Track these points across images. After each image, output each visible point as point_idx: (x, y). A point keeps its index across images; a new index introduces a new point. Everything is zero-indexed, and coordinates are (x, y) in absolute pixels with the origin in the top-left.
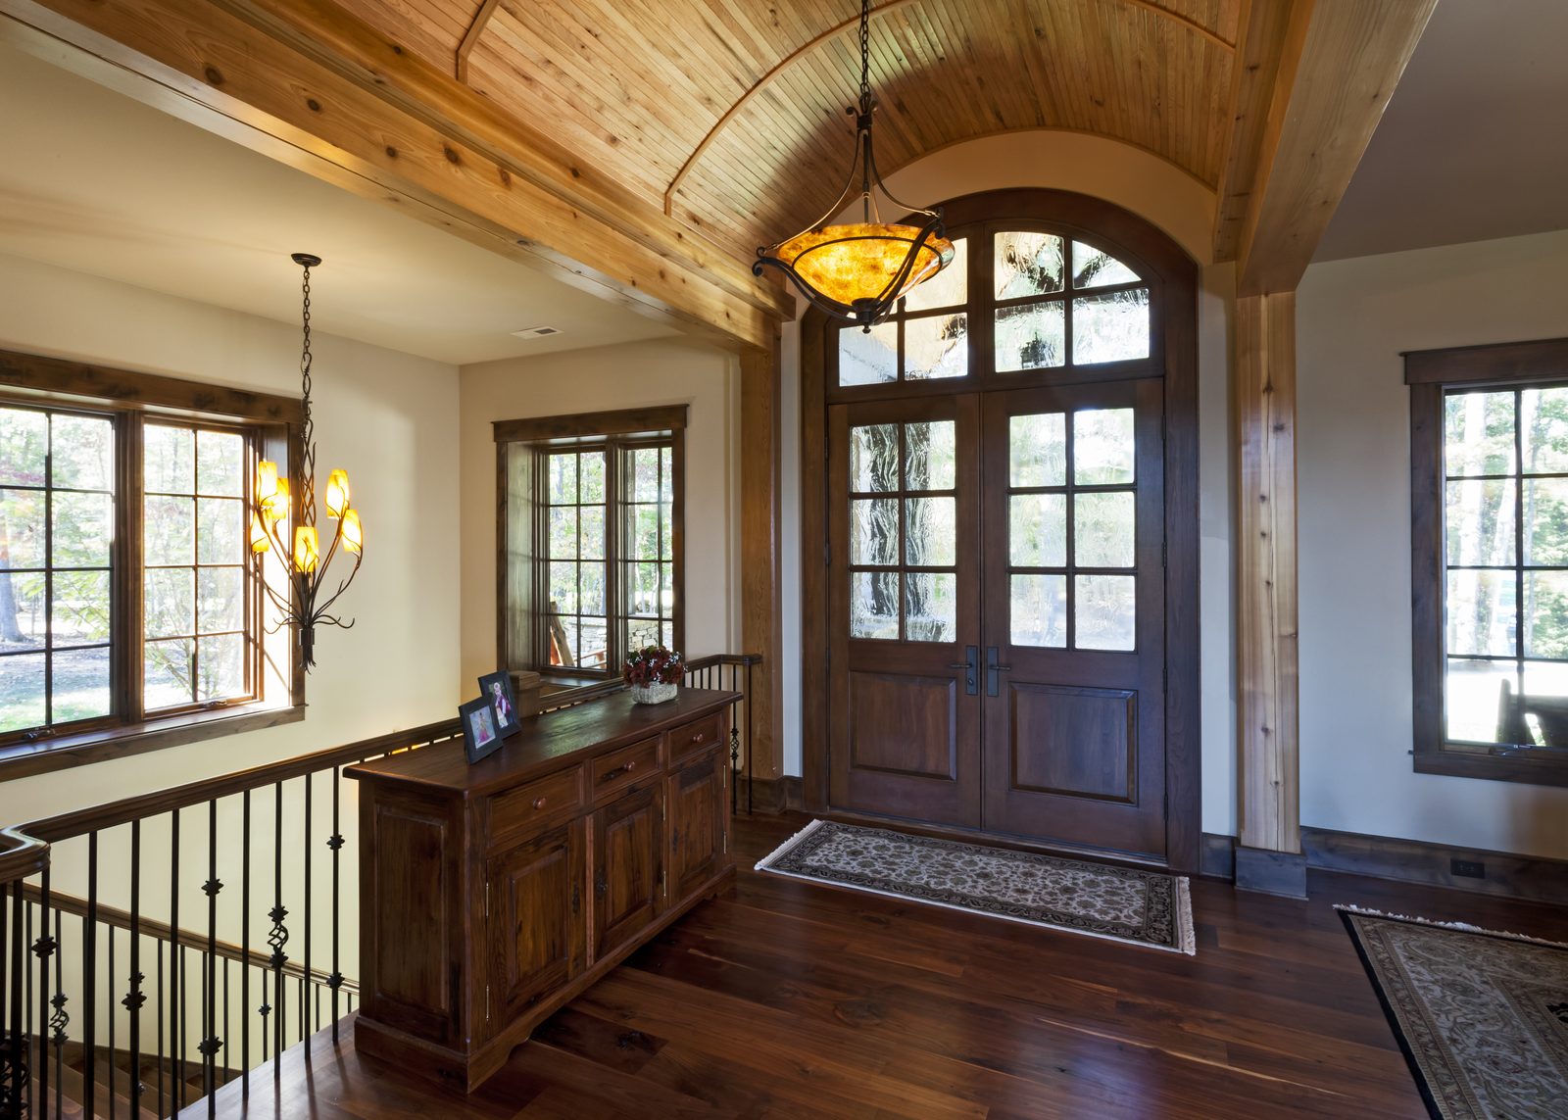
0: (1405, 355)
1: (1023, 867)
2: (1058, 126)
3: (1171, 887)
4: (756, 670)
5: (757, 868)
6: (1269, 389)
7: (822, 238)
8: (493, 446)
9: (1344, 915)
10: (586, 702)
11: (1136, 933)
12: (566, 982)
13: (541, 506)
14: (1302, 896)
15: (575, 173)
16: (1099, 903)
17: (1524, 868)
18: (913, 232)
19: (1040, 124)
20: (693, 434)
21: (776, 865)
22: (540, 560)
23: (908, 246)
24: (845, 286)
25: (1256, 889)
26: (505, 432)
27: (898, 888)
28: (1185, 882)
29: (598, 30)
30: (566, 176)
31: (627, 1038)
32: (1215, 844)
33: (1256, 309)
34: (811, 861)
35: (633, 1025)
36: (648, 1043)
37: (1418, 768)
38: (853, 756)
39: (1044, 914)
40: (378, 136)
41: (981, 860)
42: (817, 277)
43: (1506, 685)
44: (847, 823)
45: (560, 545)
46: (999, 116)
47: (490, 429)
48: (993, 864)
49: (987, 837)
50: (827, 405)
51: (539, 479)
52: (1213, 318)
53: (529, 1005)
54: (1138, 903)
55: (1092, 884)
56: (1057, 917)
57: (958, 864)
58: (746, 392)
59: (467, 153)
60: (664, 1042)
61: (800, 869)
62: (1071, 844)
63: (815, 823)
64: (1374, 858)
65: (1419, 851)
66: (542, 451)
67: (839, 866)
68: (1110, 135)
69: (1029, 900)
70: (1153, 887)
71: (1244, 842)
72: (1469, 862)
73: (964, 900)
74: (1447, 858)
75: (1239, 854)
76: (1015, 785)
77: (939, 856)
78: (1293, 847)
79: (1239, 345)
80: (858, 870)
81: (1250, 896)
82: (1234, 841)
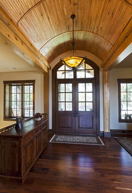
0: (118, 79)
1: (82, 137)
2: (85, 50)
3: (98, 138)
4: (46, 115)
5: (50, 142)
6: (107, 82)
7: (71, 58)
8: (3, 85)
9: (115, 138)
10: (27, 121)
11: (97, 144)
12: (32, 163)
13: (10, 93)
14: (110, 137)
15: (31, 45)
16: (92, 140)
17: (128, 131)
18: (82, 59)
19: (82, 49)
20: (36, 84)
21: (52, 141)
22: (10, 101)
23: (81, 61)
24: (72, 65)
25: (106, 137)
26: (5, 83)
27: (69, 142)
28: (99, 137)
29: (36, 25)
30: (30, 45)
31: (43, 169)
32: (101, 132)
33: (105, 73)
34: (57, 140)
35: (43, 167)
36: (47, 169)
37: (119, 122)
38: (59, 126)
39: (87, 143)
40: (7, 33)
41: (77, 137)
42: (69, 63)
43: (126, 113)
44: (59, 134)
45: (13, 99)
46: (78, 48)
47: (3, 82)
48: (78, 137)
49: (76, 134)
50: (55, 81)
51: (10, 90)
52: (101, 74)
53: (29, 167)
54: (96, 140)
55: (90, 138)
56: (88, 143)
57: (74, 138)
58: (44, 79)
59: (18, 39)
60: (49, 169)
61: (56, 141)
62: (85, 134)
63: (55, 135)
64: (115, 132)
65: (119, 131)
66: (11, 86)
67: (60, 140)
68: (90, 52)
69: (84, 141)
70: (96, 138)
71: (105, 132)
72: (123, 131)
73: (77, 142)
74: (122, 131)
75: (104, 133)
76: (79, 128)
77: (72, 137)
78: (110, 132)
79: (104, 77)
80: (63, 140)
81: (105, 137)
82: (104, 132)
